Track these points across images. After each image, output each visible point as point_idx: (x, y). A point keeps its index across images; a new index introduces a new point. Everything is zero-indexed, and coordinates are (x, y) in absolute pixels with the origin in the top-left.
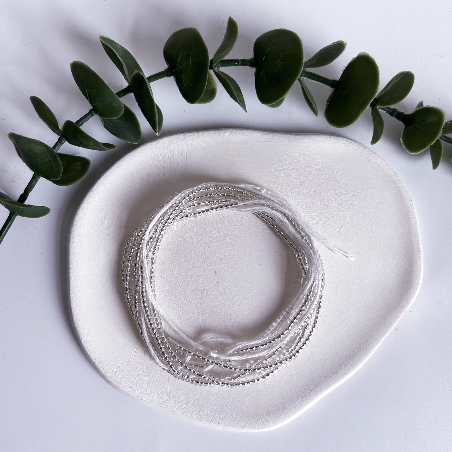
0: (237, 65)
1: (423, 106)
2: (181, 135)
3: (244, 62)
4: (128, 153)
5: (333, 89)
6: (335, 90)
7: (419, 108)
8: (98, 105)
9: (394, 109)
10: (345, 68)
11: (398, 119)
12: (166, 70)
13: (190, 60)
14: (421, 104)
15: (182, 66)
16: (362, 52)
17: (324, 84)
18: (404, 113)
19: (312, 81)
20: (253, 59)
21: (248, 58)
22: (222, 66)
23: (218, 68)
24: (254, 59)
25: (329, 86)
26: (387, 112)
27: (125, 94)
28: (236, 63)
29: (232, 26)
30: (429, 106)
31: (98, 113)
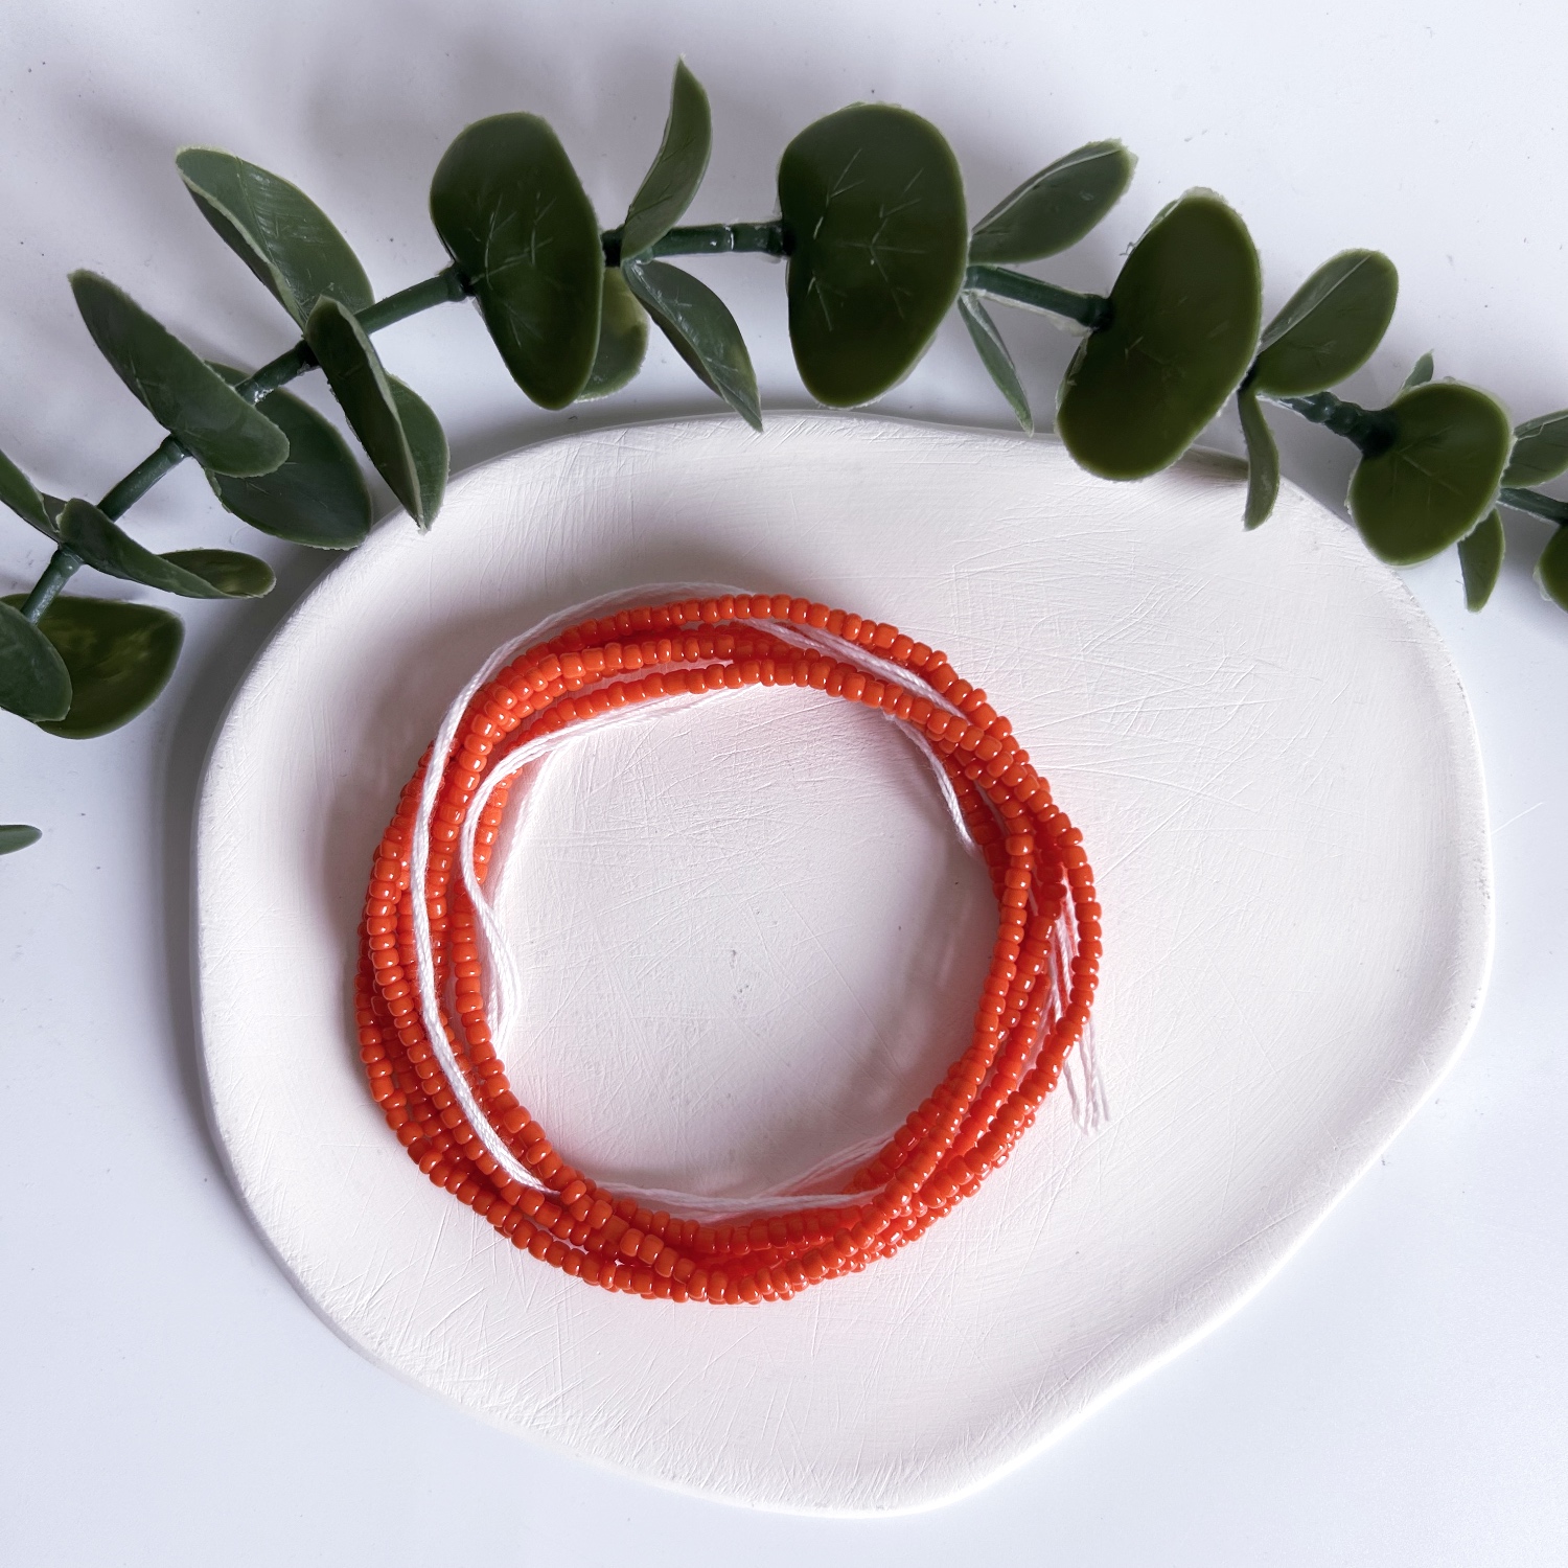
0: (717, 249)
5: (1087, 331)
6: (1094, 333)
8: (186, 430)
12: (446, 275)
13: (530, 245)
15: (503, 268)
17: (1050, 312)
22: (658, 254)
25: (1074, 320)
28: (714, 243)
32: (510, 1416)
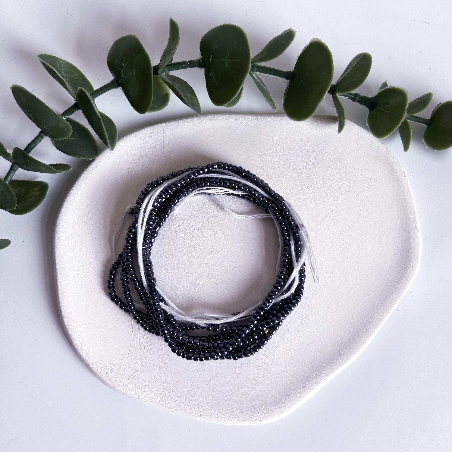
1: (387, 86)
3: (192, 64)
5: (289, 81)
7: (383, 89)
8: (45, 127)
10: (298, 57)
11: (361, 104)
12: (113, 82)
13: (133, 69)
15: (127, 76)
16: (314, 39)
17: (278, 77)
18: (367, 97)
19: (265, 75)
21: (195, 59)
22: (169, 70)
23: (166, 73)
24: (202, 59)
25: (284, 78)
26: (348, 98)
28: (184, 66)
29: (174, 27)
30: (392, 87)
32: (153, 401)
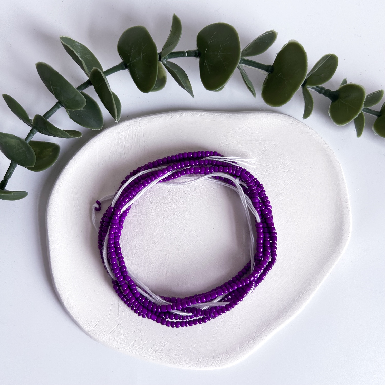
0: (183, 56)
1: (346, 83)
2: (138, 119)
3: (189, 54)
4: (93, 138)
6: (269, 74)
7: (343, 85)
8: (62, 99)
9: (322, 87)
10: (277, 54)
11: (325, 96)
12: (121, 64)
13: (141, 55)
14: (345, 81)
15: (135, 61)
16: (292, 40)
17: (259, 69)
18: (330, 90)
19: (249, 67)
20: (196, 50)
21: (192, 50)
22: (169, 58)
23: (166, 59)
24: (198, 50)
25: (265, 71)
26: (315, 90)
27: (86, 87)
28: (182, 55)
29: (176, 23)
30: (352, 84)
31: (64, 106)
32: (130, 352)
